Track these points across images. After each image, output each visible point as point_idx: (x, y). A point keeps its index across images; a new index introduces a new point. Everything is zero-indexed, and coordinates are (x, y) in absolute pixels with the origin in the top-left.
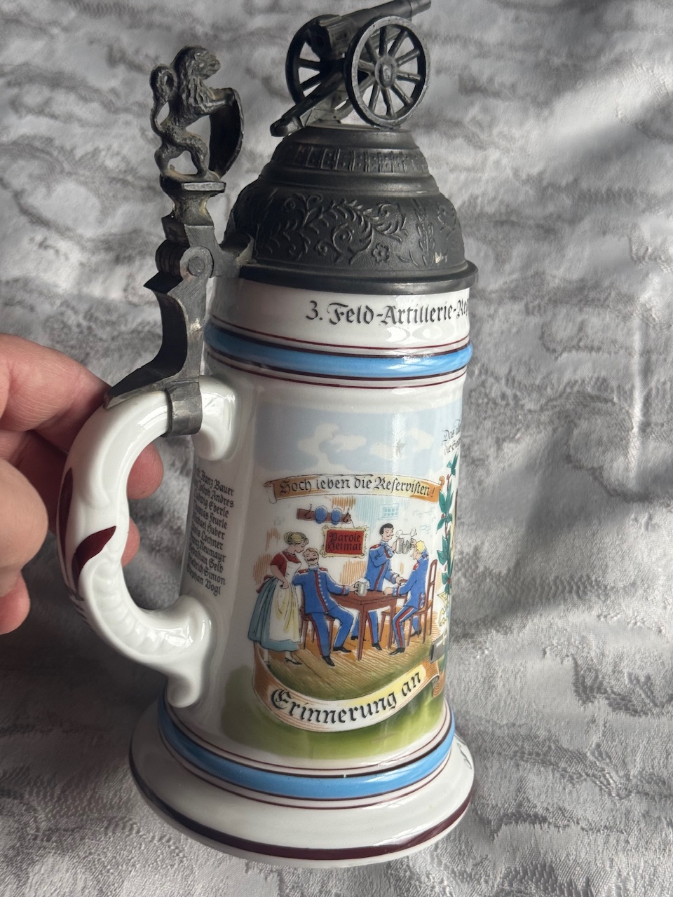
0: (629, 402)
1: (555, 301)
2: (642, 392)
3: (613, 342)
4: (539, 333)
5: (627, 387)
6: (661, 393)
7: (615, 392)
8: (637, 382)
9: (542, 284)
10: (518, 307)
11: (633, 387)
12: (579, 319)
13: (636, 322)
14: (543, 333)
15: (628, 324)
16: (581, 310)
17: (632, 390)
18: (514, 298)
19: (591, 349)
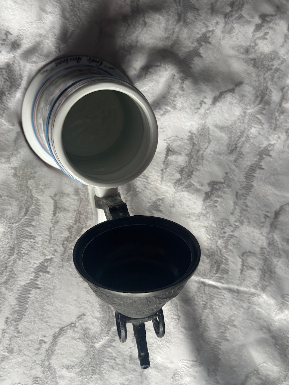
0: (216, 280)
1: (266, 260)
2: (220, 286)
3: (244, 279)
4: (252, 251)
5: (223, 281)
6: (219, 293)
7: (220, 276)
8: (225, 286)
9: (275, 256)
10: (265, 245)
11: (223, 283)
12: (256, 268)
13: (252, 290)
14: (251, 253)
15: (252, 287)
16: (260, 269)
17: (221, 282)
18: (269, 244)
19: (242, 270)
